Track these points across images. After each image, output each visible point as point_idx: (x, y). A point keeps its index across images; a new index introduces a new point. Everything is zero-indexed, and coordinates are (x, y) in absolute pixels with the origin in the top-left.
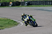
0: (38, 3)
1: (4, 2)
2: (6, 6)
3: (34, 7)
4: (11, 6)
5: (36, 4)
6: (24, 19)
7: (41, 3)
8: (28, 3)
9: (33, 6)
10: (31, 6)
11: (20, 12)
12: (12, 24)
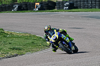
0: (89, 5)
1: (25, 2)
2: (27, 10)
3: (82, 11)
4: (37, 9)
5: (86, 5)
6: (49, 37)
7: (95, 4)
8: (70, 4)
9: (79, 10)
10: (75, 10)
11: (55, 22)
12: (40, 45)
